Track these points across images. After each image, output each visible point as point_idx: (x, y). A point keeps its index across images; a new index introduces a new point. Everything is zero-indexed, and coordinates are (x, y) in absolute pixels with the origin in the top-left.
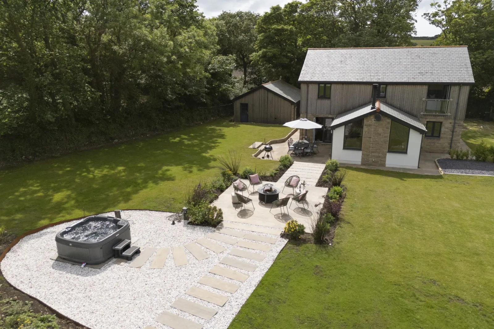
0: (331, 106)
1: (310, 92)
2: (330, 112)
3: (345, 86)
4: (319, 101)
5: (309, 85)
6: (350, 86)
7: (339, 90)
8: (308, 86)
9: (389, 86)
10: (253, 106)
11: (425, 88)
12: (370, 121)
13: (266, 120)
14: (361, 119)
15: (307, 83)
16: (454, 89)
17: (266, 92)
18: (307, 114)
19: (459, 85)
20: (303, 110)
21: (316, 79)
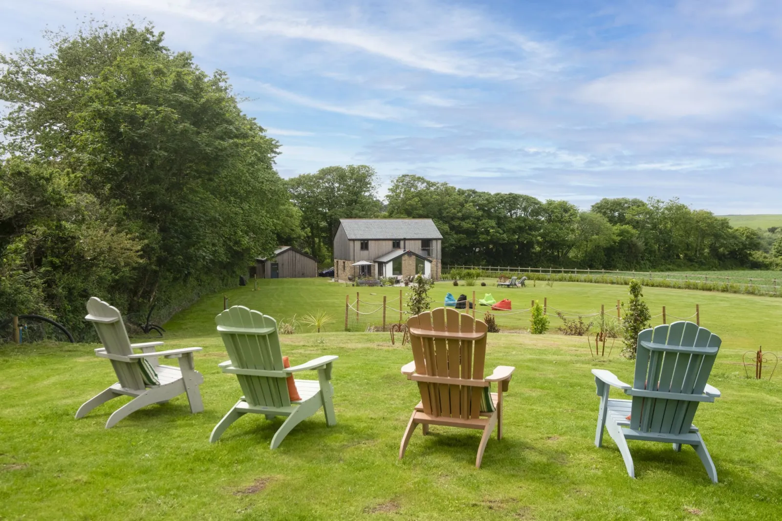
0: (369, 256)
1: (355, 246)
2: (369, 260)
3: (377, 242)
4: (362, 253)
7: (373, 244)
8: (354, 243)
10: (283, 265)
11: (420, 242)
12: (406, 257)
13: (294, 276)
14: (400, 257)
15: (354, 240)
16: (434, 242)
17: (294, 253)
18: (354, 261)
19: (437, 239)
20: (352, 258)
21: (359, 238)
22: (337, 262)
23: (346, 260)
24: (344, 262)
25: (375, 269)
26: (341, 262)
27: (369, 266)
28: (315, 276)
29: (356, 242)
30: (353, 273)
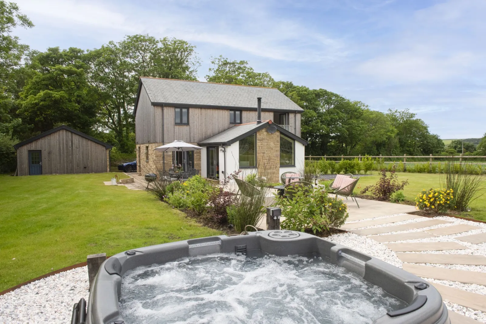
0: (190, 133)
1: (165, 117)
2: (190, 141)
3: (203, 111)
4: (177, 127)
5: (164, 108)
6: (208, 110)
7: (197, 115)
8: (163, 110)
9: (244, 112)
10: (50, 153)
11: (272, 114)
12: (262, 135)
13: (71, 170)
14: (253, 133)
15: (162, 105)
16: (291, 116)
17: (70, 134)
18: (163, 143)
19: (295, 112)
20: (159, 138)
21: (171, 102)
22: (139, 147)
23: (149, 142)
24: (147, 147)
25: (200, 159)
26: (143, 147)
27: (190, 154)
28: (106, 171)
29: (166, 109)
30: (160, 166)
